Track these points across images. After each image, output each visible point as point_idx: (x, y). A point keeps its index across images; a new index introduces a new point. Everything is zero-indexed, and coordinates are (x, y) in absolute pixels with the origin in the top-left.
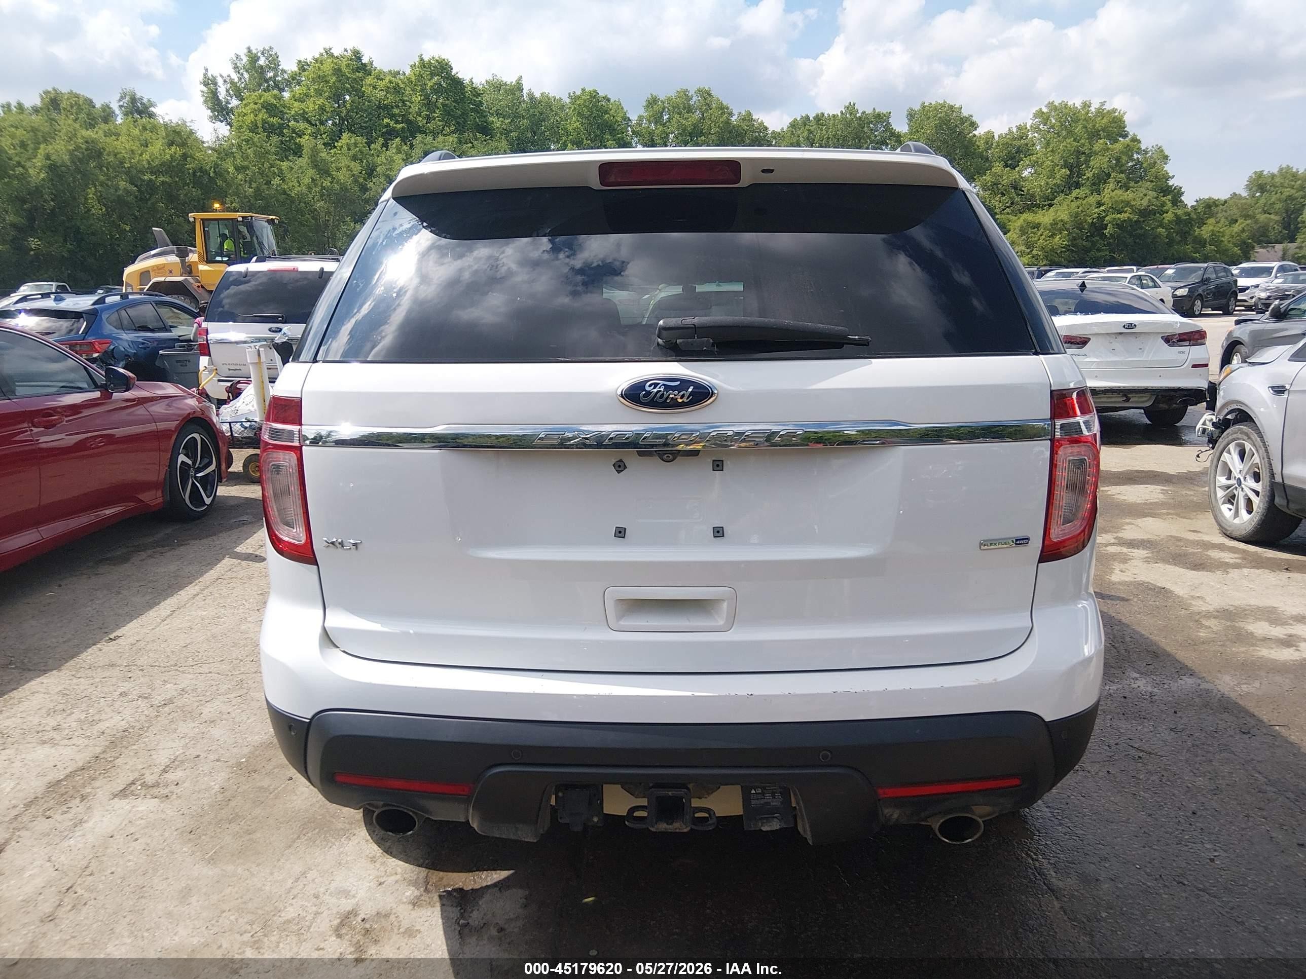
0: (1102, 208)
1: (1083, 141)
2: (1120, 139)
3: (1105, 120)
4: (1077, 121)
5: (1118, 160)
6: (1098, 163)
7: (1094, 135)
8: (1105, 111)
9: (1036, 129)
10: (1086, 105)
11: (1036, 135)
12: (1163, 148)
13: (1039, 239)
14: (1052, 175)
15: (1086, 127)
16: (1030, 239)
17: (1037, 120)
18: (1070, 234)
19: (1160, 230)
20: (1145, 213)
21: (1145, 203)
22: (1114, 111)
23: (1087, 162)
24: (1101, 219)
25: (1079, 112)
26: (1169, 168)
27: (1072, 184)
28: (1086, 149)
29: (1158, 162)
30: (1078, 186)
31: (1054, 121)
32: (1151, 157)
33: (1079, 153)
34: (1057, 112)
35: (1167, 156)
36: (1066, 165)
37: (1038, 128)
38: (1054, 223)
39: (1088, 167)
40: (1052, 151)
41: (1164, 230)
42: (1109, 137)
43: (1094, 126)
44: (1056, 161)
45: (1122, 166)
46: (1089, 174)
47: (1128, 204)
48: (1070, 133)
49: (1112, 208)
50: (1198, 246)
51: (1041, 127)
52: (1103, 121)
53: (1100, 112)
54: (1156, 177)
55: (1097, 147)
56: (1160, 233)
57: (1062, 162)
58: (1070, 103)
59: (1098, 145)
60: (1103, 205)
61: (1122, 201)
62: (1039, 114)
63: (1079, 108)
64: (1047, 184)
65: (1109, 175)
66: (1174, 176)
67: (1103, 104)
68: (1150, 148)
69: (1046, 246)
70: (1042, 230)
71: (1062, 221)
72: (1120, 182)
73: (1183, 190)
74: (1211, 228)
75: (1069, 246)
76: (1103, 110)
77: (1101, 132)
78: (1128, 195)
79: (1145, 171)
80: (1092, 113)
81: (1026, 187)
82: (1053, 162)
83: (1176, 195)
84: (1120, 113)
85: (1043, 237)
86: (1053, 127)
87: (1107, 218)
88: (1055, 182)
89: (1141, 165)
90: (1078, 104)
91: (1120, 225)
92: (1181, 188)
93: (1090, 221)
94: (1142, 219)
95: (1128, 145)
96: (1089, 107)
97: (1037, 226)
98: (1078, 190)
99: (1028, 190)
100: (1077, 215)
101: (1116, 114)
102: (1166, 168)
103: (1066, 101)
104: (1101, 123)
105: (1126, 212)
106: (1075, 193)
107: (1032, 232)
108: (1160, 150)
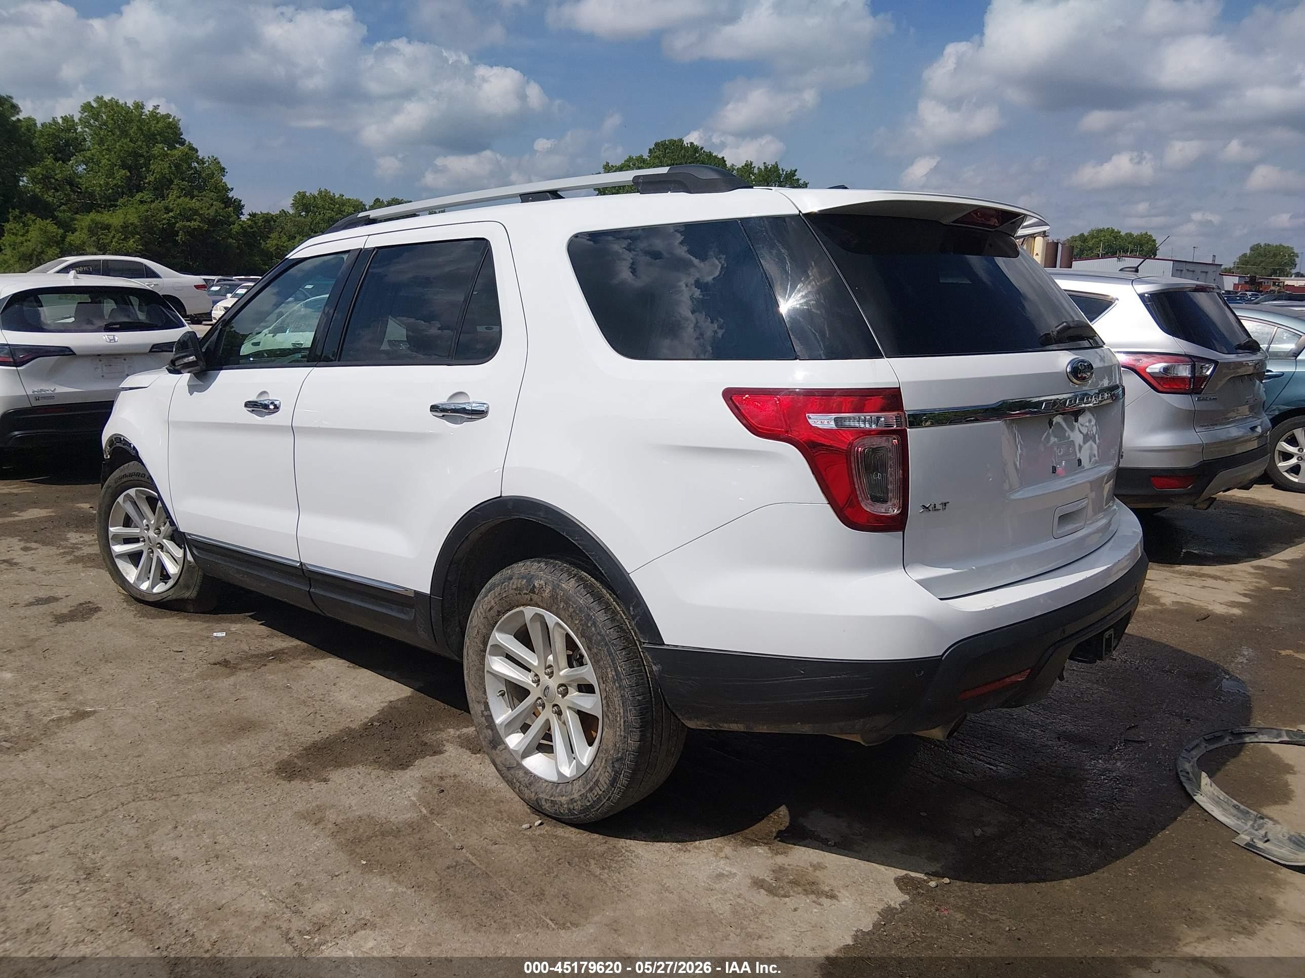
0: (171, 214)
1: (140, 143)
2: (177, 146)
3: (160, 125)
4: (131, 121)
5: (177, 166)
6: (159, 168)
7: (151, 138)
8: (159, 116)
9: (84, 122)
10: (139, 106)
11: (87, 129)
12: (220, 160)
13: (112, 242)
14: (110, 174)
15: (141, 129)
16: (101, 241)
17: (86, 114)
18: (142, 238)
19: (230, 240)
20: (214, 223)
21: (212, 212)
22: (168, 116)
23: (147, 165)
24: (171, 225)
25: (132, 112)
26: (228, 180)
27: (133, 186)
28: (143, 151)
29: (216, 173)
30: (140, 189)
31: (104, 117)
32: (208, 167)
33: (136, 155)
34: (108, 109)
35: (224, 168)
36: (124, 166)
37: (89, 123)
38: (125, 227)
39: (148, 171)
40: (107, 149)
41: (234, 241)
42: (165, 141)
43: (149, 129)
44: (114, 161)
45: (182, 173)
46: (151, 178)
47: (196, 212)
48: (124, 133)
49: (180, 214)
50: (265, 258)
51: (92, 121)
52: (159, 126)
53: (154, 115)
54: (216, 188)
55: (156, 151)
56: (230, 244)
57: (119, 162)
58: (121, 102)
59: (157, 150)
60: (172, 211)
61: (190, 210)
62: (87, 107)
63: (132, 108)
64: (108, 183)
65: (171, 182)
66: (232, 189)
67: (156, 107)
68: (206, 159)
69: (119, 249)
70: (113, 232)
71: (132, 224)
72: (184, 189)
73: (242, 203)
74: (275, 242)
75: (142, 250)
76: (157, 114)
77: (158, 137)
78: (194, 204)
79: (204, 181)
80: (146, 115)
81: (84, 183)
82: (110, 161)
83: (238, 207)
84: (174, 119)
85: (116, 239)
86: (105, 124)
87: (177, 225)
88: (115, 182)
89: (200, 175)
90: (130, 104)
91: (191, 233)
92: (240, 201)
93: (161, 226)
94: (211, 229)
95: (187, 153)
96: (142, 108)
97: (108, 227)
98: (141, 194)
99: (87, 188)
100: (147, 219)
101: (171, 120)
102: (225, 179)
103: (116, 99)
104: (156, 127)
105: (195, 220)
106: (138, 196)
107: (102, 234)
108: (216, 162)
